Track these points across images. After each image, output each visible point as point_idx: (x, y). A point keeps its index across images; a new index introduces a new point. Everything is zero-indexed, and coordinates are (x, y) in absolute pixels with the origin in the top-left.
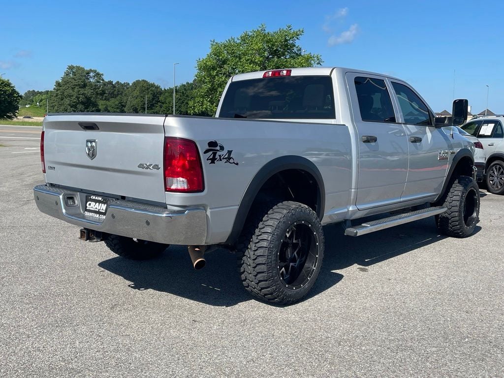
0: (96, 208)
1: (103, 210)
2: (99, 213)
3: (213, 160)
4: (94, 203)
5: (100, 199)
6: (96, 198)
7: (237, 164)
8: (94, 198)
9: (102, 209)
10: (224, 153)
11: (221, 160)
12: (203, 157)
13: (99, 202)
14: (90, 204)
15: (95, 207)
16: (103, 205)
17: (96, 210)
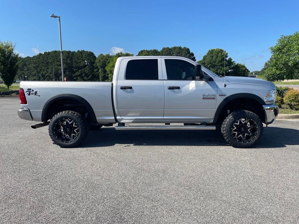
3: (29, 94)
7: (39, 96)
10: (34, 92)
11: (32, 94)
12: (26, 94)
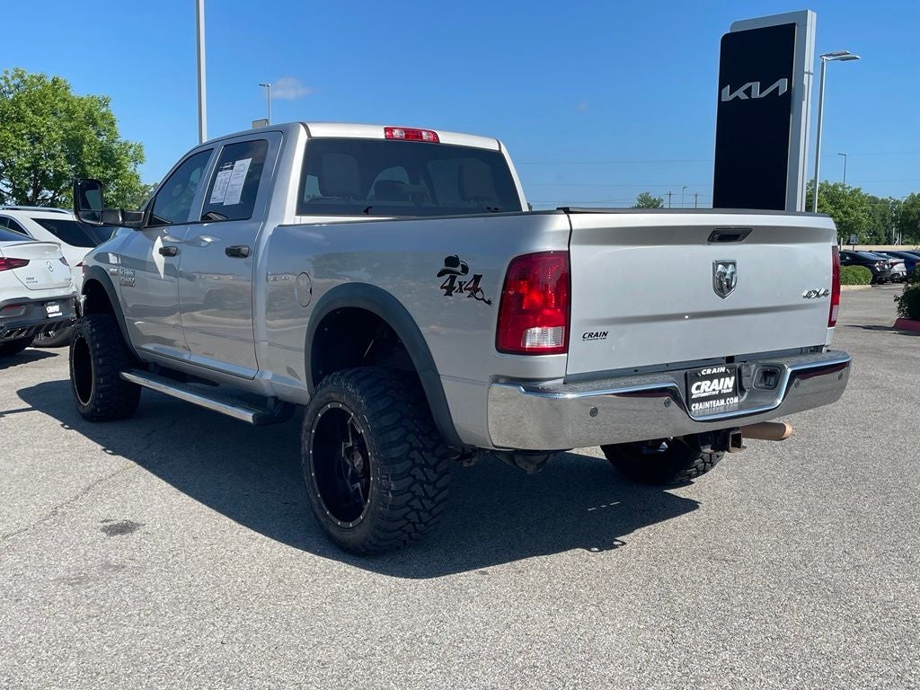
0: (714, 390)
1: (728, 388)
2: (720, 396)
4: (708, 382)
5: (723, 369)
6: (715, 371)
8: (709, 371)
9: (725, 387)
13: (719, 376)
14: (698, 388)
15: (711, 389)
16: (728, 379)
17: (714, 393)
